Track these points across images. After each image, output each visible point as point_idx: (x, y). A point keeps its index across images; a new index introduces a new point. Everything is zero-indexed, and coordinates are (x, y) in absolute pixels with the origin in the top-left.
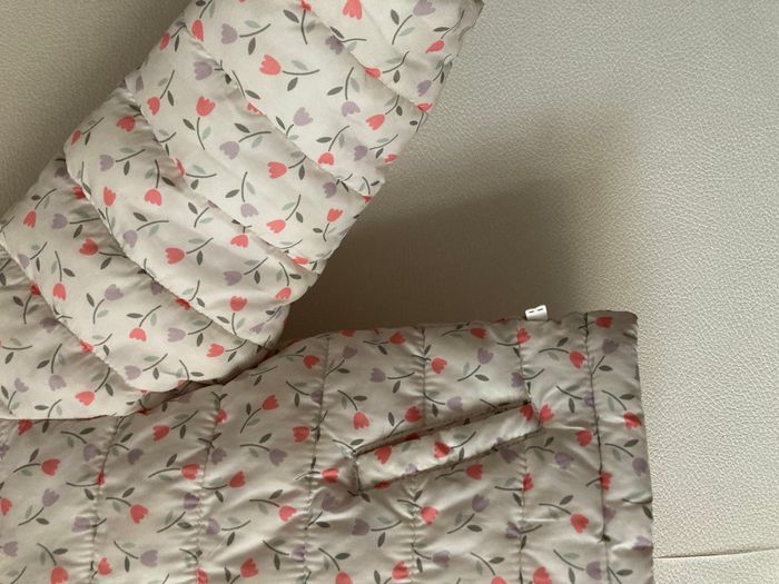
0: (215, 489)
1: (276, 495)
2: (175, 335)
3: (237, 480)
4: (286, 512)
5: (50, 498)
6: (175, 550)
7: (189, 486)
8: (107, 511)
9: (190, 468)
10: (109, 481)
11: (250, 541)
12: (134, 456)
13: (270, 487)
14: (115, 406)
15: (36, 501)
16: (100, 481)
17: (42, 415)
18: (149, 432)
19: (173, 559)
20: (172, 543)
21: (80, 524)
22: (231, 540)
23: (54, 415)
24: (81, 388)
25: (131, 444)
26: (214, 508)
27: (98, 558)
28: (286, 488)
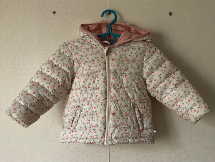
0: (135, 90)
1: (134, 98)
2: (155, 85)
3: (136, 93)
4: (132, 99)
5: (134, 68)
6: (128, 85)
7: (135, 86)
8: (133, 76)
9: (137, 86)
10: (136, 76)
11: (129, 94)
12: (139, 79)
13: (135, 97)
14: (145, 76)
15: (134, 67)
16: (136, 74)
17: (144, 66)
18: (142, 80)
19: (127, 85)
20: (129, 84)
21: (131, 72)
22: (129, 92)
23: (144, 68)
24: (148, 72)
25: (140, 78)
26: (133, 89)
27: (127, 75)
28: (135, 99)
